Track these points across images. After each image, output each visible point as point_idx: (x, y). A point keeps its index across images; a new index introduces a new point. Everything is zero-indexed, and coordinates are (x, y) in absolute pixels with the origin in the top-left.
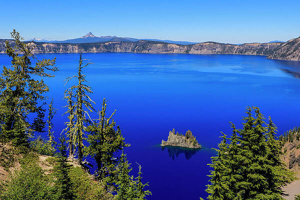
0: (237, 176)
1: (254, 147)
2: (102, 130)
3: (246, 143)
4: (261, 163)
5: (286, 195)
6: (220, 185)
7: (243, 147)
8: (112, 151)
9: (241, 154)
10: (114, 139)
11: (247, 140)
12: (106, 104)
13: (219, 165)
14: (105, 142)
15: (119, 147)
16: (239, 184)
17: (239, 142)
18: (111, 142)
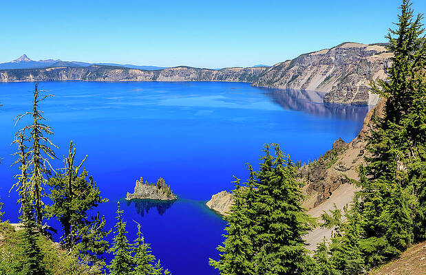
0: (257, 227)
1: (276, 191)
2: (70, 182)
3: (265, 187)
4: (284, 210)
5: (307, 245)
6: (241, 240)
7: (261, 192)
8: (86, 209)
9: (260, 201)
10: (88, 194)
11: (266, 184)
12: (75, 149)
13: (239, 215)
14: (75, 198)
15: (94, 204)
16: (259, 236)
17: (257, 187)
18: (84, 198)
